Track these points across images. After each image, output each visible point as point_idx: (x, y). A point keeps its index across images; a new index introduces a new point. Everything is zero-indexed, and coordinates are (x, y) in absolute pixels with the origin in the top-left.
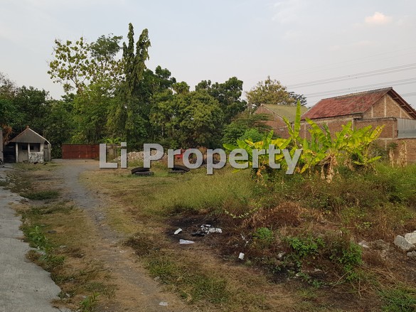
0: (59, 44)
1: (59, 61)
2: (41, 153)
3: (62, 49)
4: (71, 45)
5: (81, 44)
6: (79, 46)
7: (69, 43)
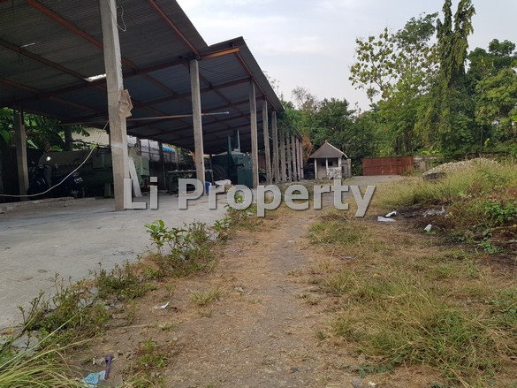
0: (361, 43)
2: (340, 168)
3: (364, 49)
4: (374, 41)
5: (386, 36)
6: (383, 40)
7: (371, 39)
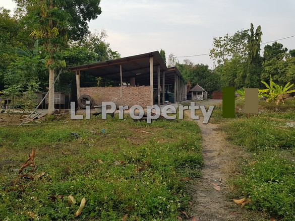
0: (216, 39)
1: (215, 48)
2: (202, 96)
3: (217, 43)
4: (222, 39)
5: (227, 37)
6: (226, 39)
7: (220, 38)
